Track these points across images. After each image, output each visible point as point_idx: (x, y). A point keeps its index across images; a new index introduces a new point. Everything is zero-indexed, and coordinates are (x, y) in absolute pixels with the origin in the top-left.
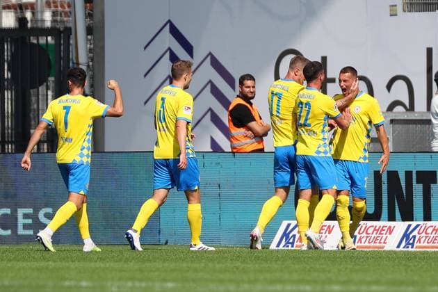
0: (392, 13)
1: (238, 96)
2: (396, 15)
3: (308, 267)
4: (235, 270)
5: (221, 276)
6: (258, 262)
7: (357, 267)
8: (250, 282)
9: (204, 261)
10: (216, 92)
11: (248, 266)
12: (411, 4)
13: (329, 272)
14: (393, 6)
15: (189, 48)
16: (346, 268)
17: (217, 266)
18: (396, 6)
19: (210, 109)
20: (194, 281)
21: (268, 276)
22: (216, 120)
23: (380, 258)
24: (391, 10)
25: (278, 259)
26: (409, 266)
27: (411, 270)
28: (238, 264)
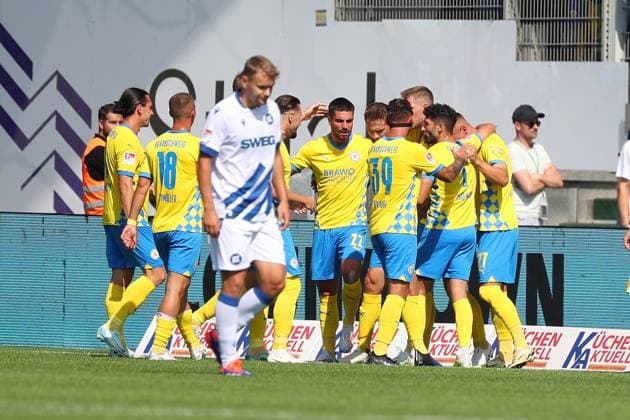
0: (320, 22)
1: (97, 136)
2: (325, 25)
3: (188, 382)
4: (83, 383)
5: (64, 392)
6: (117, 373)
7: (259, 385)
8: (104, 401)
9: (39, 370)
10: (63, 128)
11: (104, 378)
12: (346, 9)
13: (218, 390)
14: (320, 11)
15: (26, 65)
16: (243, 386)
17: (58, 378)
18: (325, 11)
19: (55, 153)
20: (25, 398)
21: (131, 394)
22: (63, 169)
23: (292, 371)
24: (317, 18)
25: (145, 371)
26: (333, 385)
27: (336, 391)
28: (88, 375)
